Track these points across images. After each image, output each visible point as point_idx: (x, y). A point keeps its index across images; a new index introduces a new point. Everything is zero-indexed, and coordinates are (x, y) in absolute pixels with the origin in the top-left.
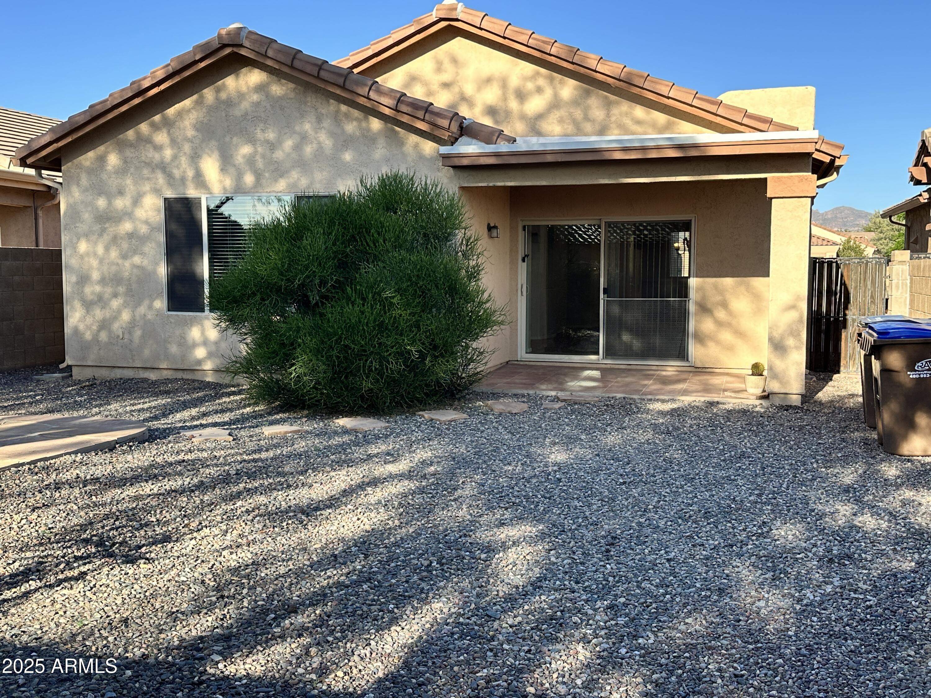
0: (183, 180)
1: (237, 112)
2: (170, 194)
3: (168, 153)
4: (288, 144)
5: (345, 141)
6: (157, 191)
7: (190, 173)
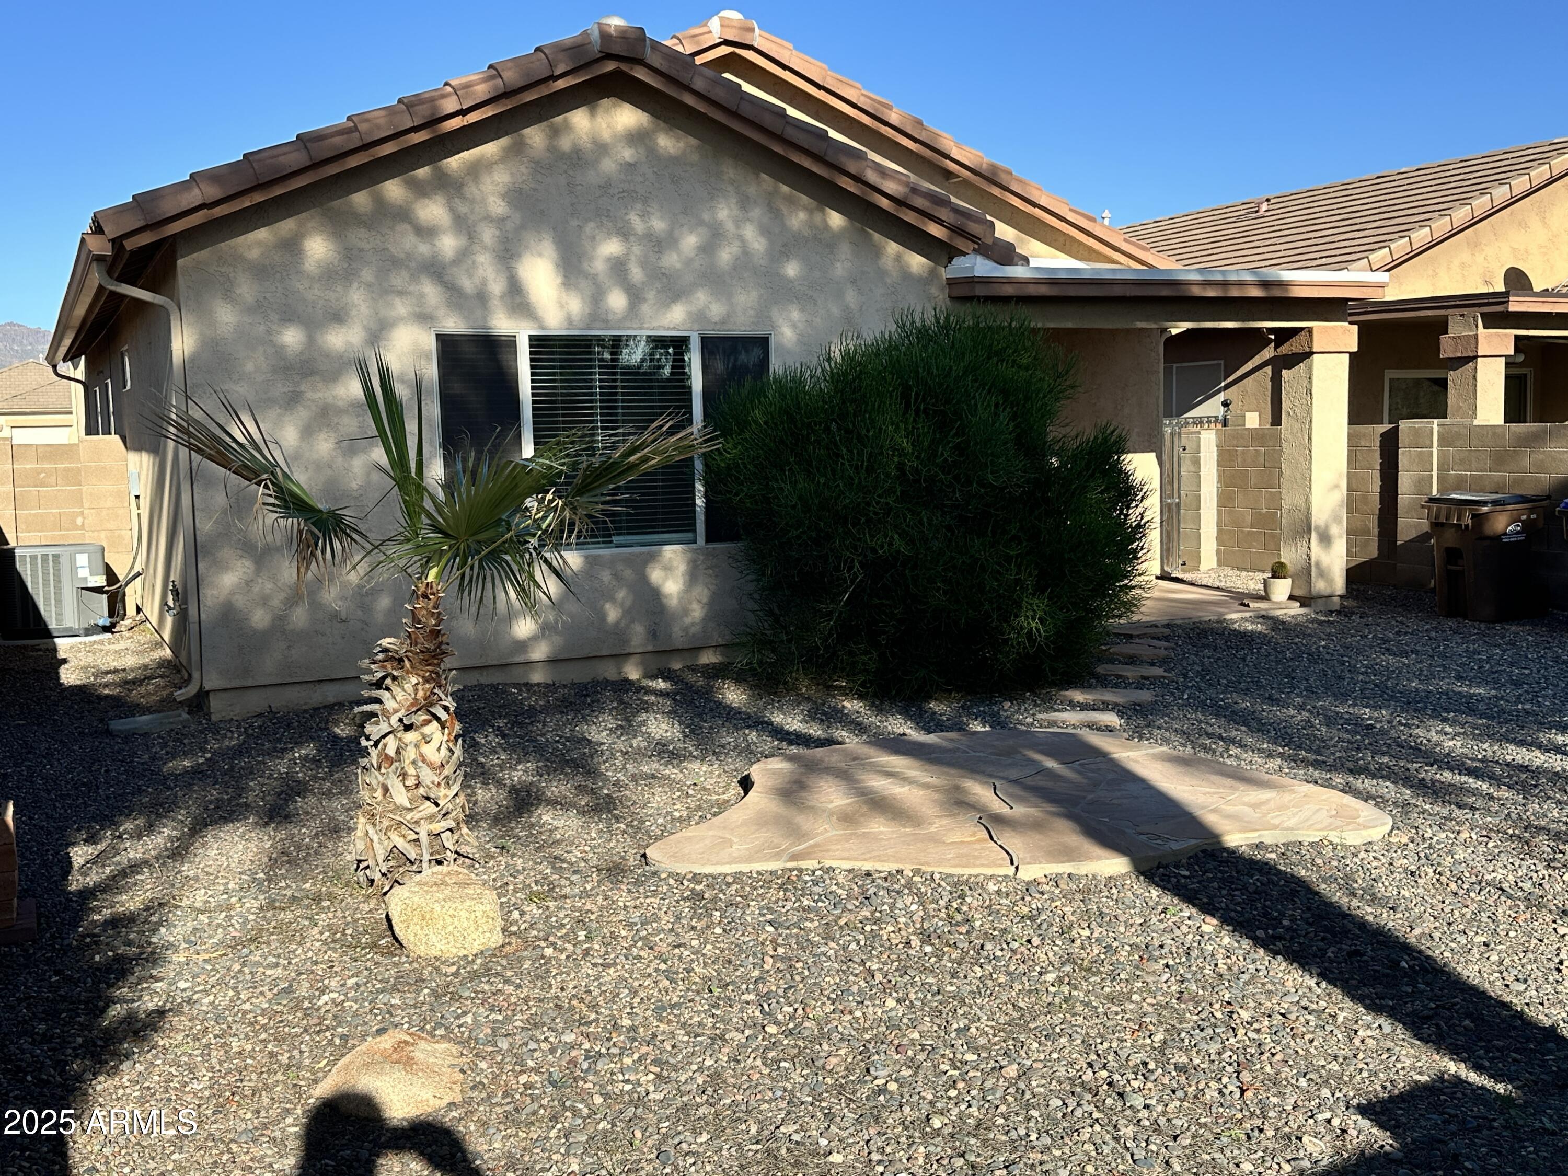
0: (482, 297)
1: (591, 177)
2: (454, 325)
3: (448, 244)
4: (690, 241)
5: (784, 245)
6: (423, 318)
7: (497, 287)
